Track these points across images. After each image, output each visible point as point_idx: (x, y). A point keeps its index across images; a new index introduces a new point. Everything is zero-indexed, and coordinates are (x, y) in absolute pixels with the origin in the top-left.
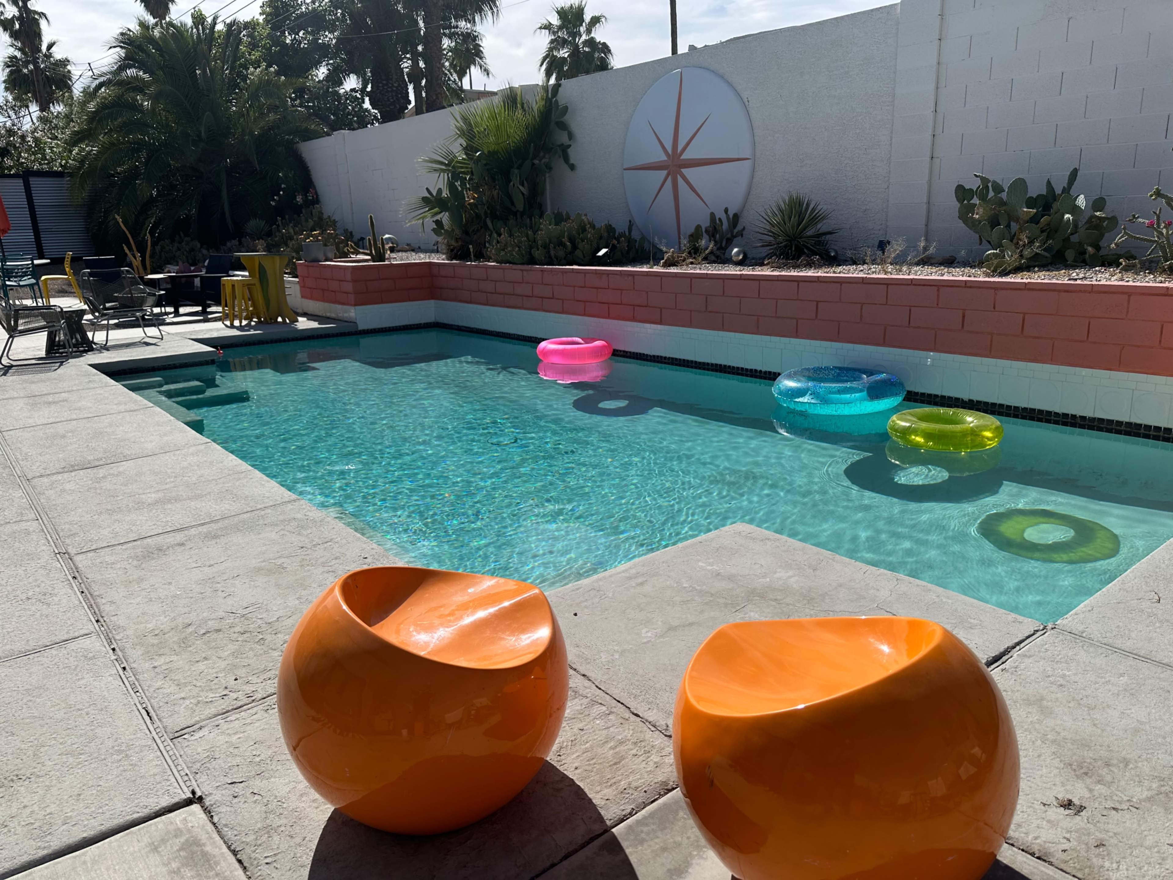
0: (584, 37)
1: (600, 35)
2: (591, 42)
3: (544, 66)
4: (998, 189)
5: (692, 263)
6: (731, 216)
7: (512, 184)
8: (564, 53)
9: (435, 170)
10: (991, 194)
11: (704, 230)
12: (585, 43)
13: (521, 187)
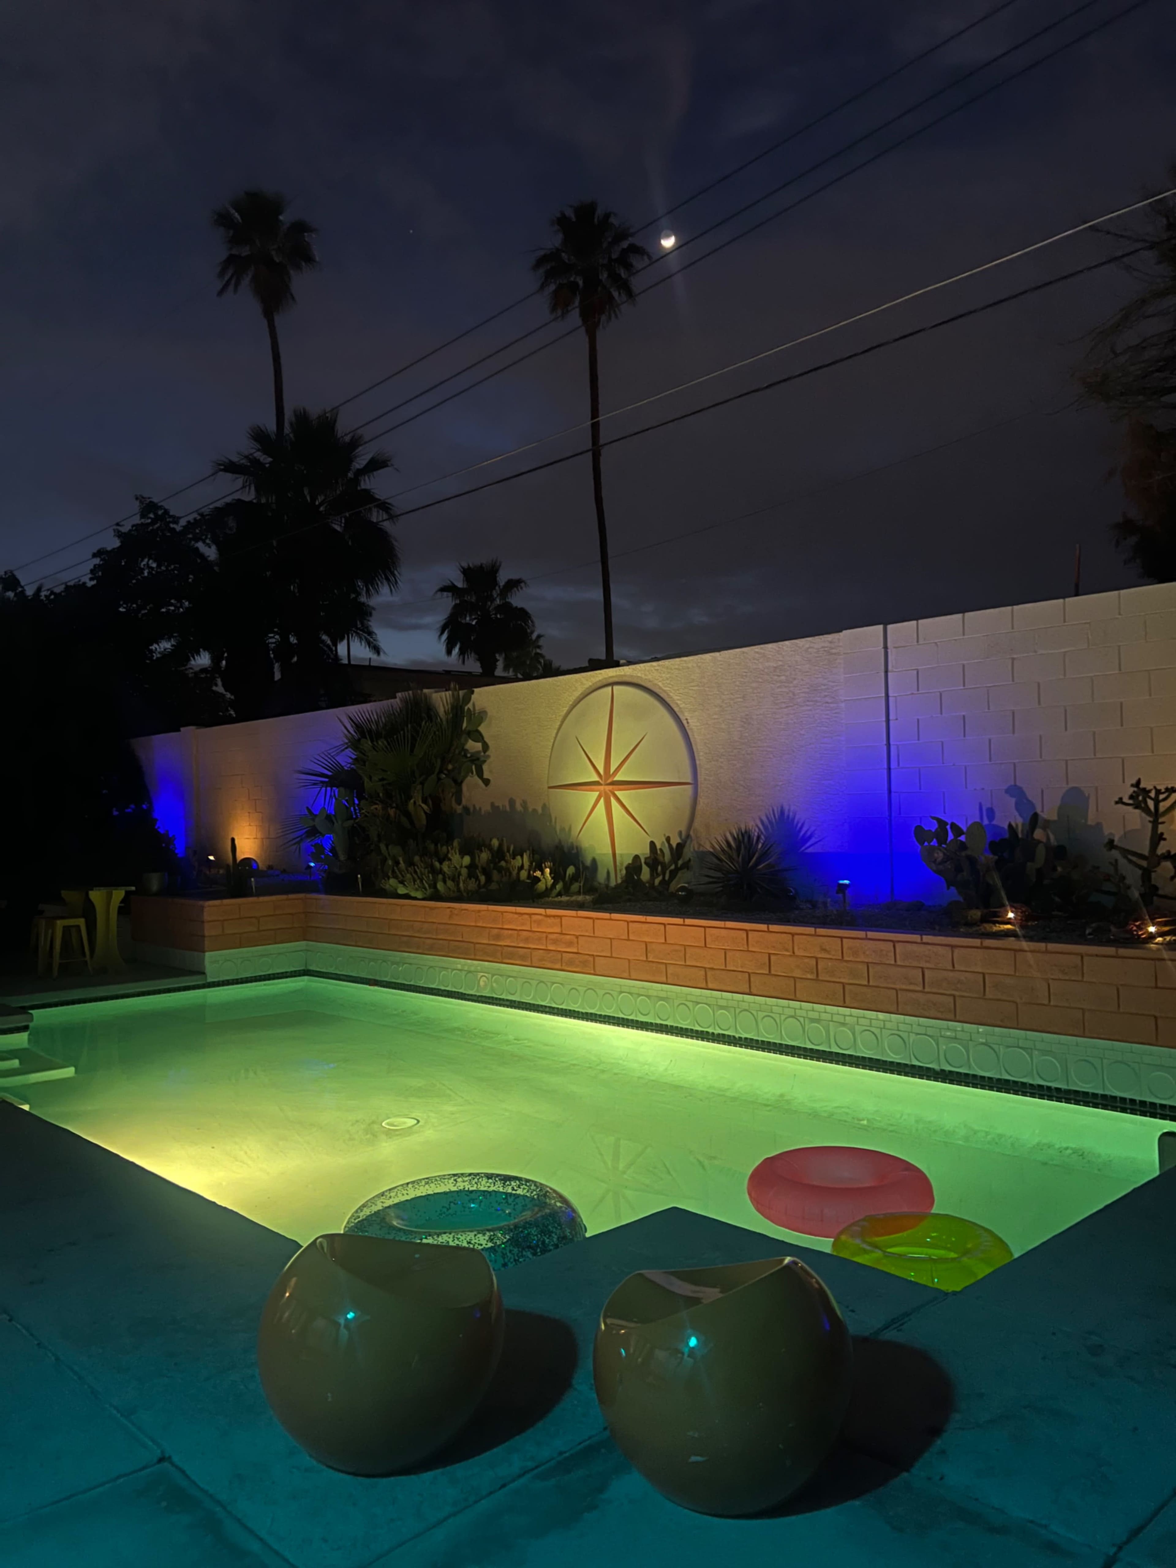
0: (498, 602)
1: (517, 600)
2: (507, 608)
3: (445, 636)
4: (958, 831)
5: (629, 900)
6: (674, 846)
7: (412, 801)
8: (470, 620)
9: (314, 784)
10: (951, 836)
11: (643, 861)
12: (498, 609)
13: (423, 805)
